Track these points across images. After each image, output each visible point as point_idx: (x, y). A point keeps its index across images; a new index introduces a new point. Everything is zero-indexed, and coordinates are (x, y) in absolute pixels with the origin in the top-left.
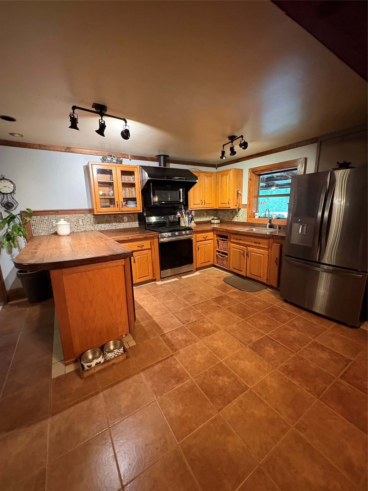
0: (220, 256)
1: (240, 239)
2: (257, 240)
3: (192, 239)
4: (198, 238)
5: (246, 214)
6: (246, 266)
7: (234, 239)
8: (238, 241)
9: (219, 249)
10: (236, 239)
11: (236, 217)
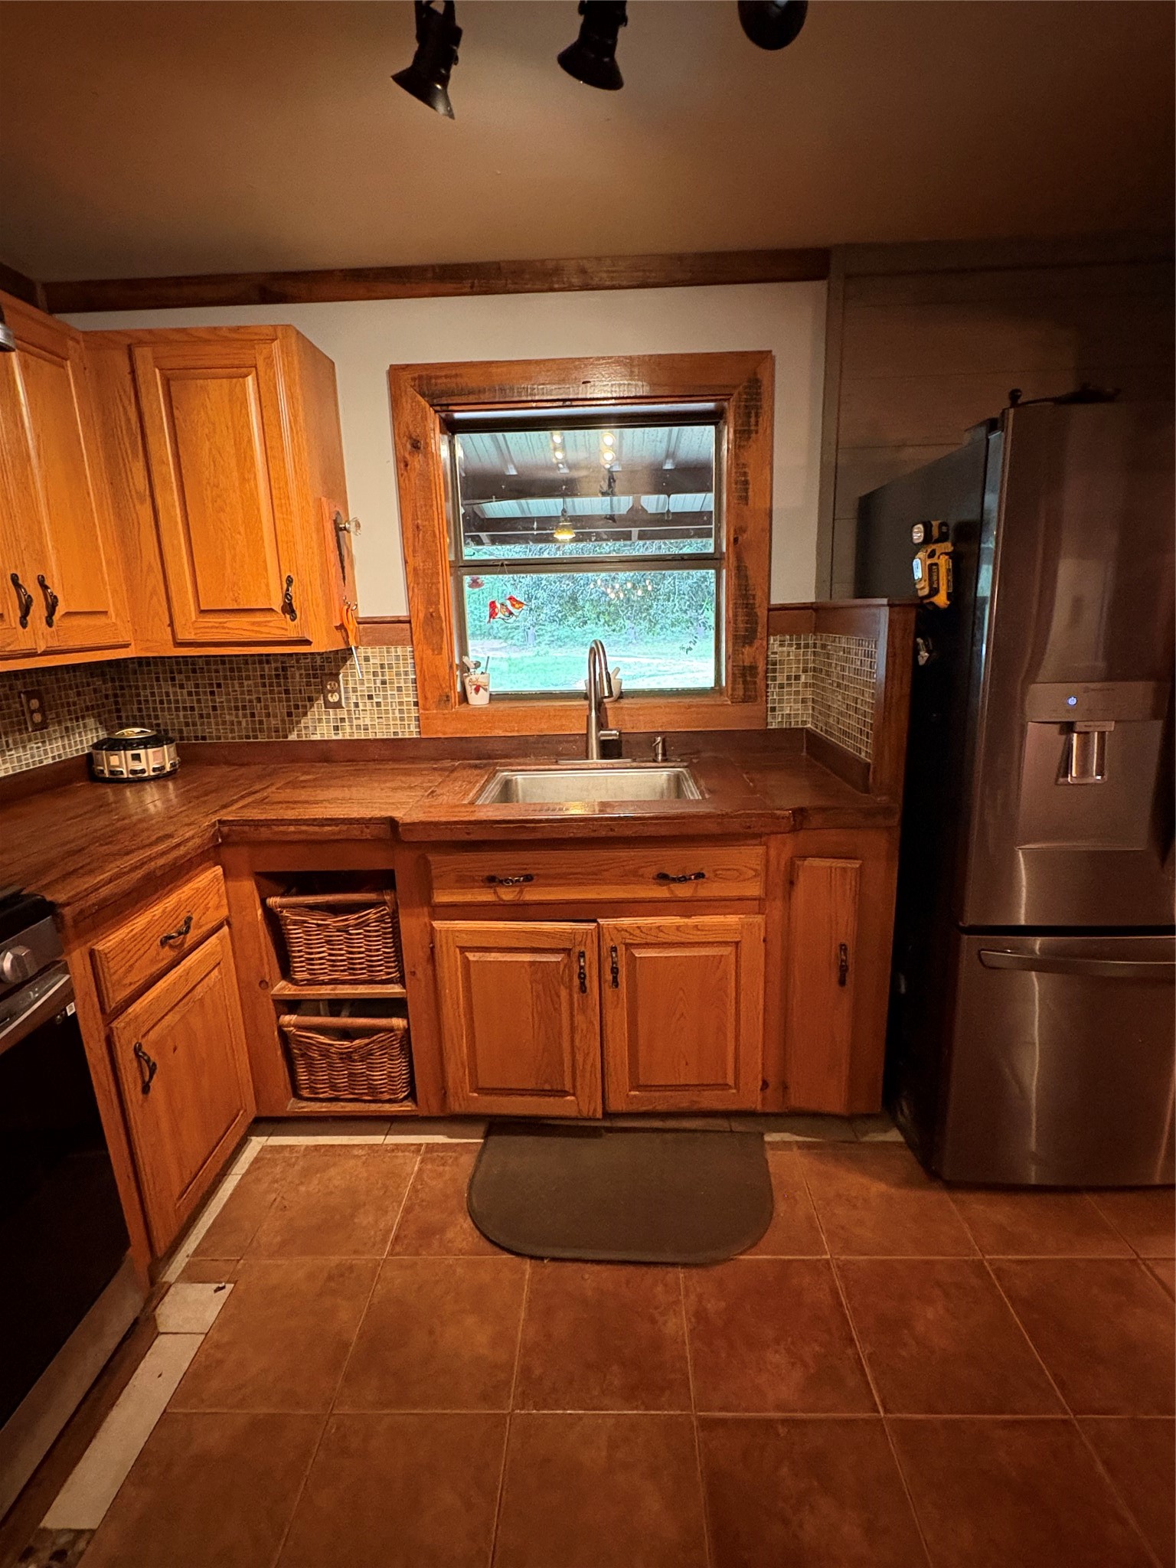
0: (322, 1039)
1: (529, 878)
2: (672, 859)
3: (70, 1010)
4: (114, 970)
5: (406, 682)
6: (598, 1044)
7: (464, 881)
8: (507, 895)
9: (295, 982)
10: (492, 881)
11: (317, 710)
